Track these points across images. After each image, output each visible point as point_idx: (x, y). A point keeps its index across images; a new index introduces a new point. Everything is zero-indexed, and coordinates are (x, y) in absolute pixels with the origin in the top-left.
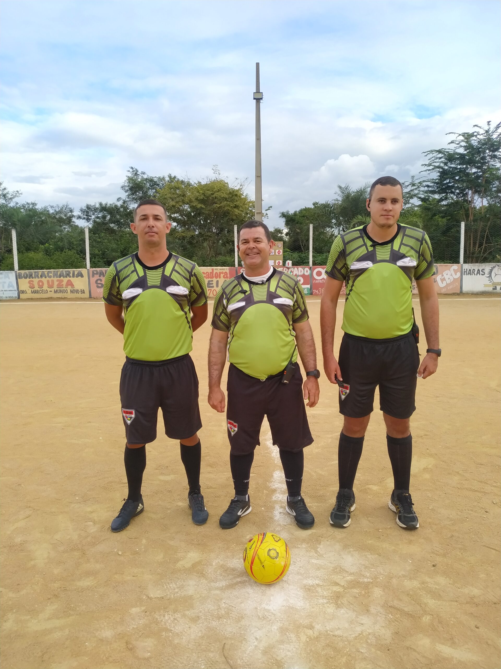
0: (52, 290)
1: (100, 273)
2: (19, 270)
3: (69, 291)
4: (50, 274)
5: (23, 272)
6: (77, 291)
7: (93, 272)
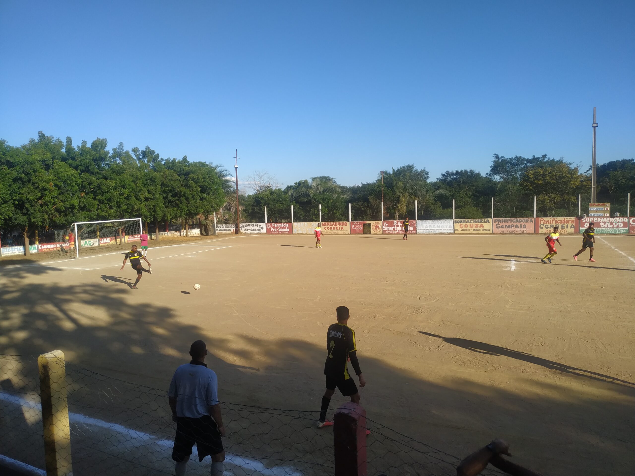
0: (472, 229)
1: (499, 221)
2: (455, 219)
3: (481, 230)
4: (472, 221)
5: (457, 220)
6: (486, 230)
7: (495, 220)
